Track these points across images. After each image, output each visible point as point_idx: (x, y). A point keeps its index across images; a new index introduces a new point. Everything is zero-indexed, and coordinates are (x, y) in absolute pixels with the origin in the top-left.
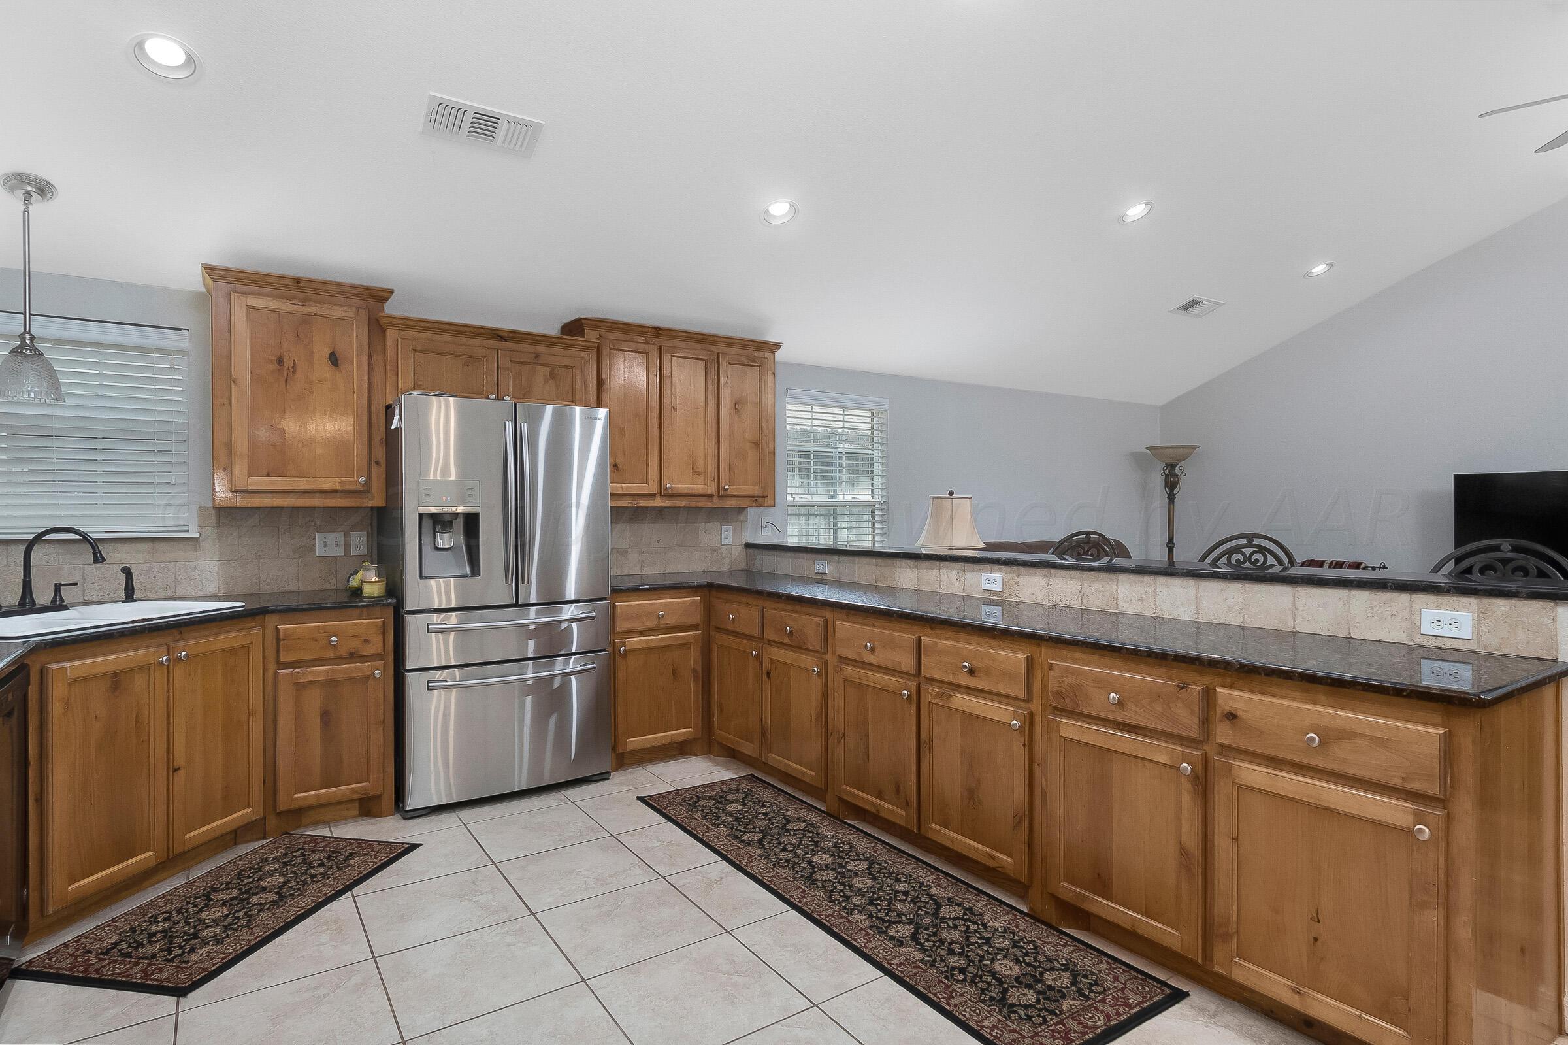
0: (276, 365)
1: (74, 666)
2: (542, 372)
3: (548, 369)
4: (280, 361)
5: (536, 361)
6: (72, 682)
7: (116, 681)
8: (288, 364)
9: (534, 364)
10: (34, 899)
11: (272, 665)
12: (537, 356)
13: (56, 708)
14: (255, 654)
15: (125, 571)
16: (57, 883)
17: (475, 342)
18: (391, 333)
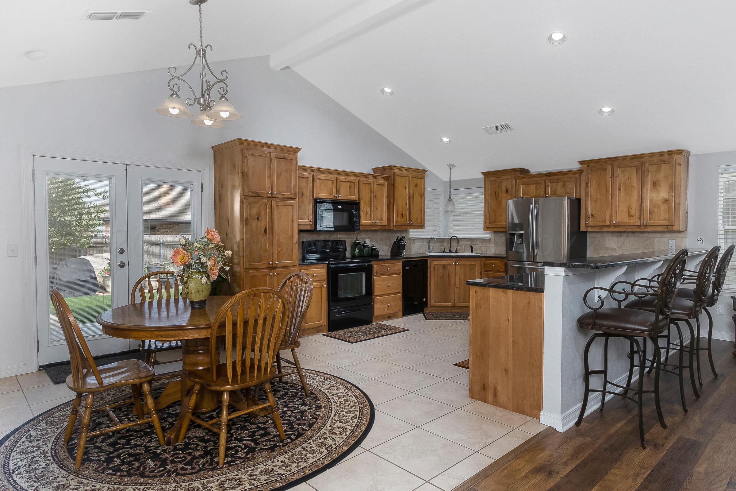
1: (436, 262)
2: (560, 185)
3: (562, 183)
4: (495, 193)
5: (558, 181)
6: (435, 265)
7: (444, 266)
8: (497, 194)
9: (557, 183)
10: (429, 302)
11: (483, 271)
12: (558, 179)
13: (432, 269)
14: (478, 267)
15: (471, 246)
16: (432, 301)
17: (540, 179)
18: (518, 181)
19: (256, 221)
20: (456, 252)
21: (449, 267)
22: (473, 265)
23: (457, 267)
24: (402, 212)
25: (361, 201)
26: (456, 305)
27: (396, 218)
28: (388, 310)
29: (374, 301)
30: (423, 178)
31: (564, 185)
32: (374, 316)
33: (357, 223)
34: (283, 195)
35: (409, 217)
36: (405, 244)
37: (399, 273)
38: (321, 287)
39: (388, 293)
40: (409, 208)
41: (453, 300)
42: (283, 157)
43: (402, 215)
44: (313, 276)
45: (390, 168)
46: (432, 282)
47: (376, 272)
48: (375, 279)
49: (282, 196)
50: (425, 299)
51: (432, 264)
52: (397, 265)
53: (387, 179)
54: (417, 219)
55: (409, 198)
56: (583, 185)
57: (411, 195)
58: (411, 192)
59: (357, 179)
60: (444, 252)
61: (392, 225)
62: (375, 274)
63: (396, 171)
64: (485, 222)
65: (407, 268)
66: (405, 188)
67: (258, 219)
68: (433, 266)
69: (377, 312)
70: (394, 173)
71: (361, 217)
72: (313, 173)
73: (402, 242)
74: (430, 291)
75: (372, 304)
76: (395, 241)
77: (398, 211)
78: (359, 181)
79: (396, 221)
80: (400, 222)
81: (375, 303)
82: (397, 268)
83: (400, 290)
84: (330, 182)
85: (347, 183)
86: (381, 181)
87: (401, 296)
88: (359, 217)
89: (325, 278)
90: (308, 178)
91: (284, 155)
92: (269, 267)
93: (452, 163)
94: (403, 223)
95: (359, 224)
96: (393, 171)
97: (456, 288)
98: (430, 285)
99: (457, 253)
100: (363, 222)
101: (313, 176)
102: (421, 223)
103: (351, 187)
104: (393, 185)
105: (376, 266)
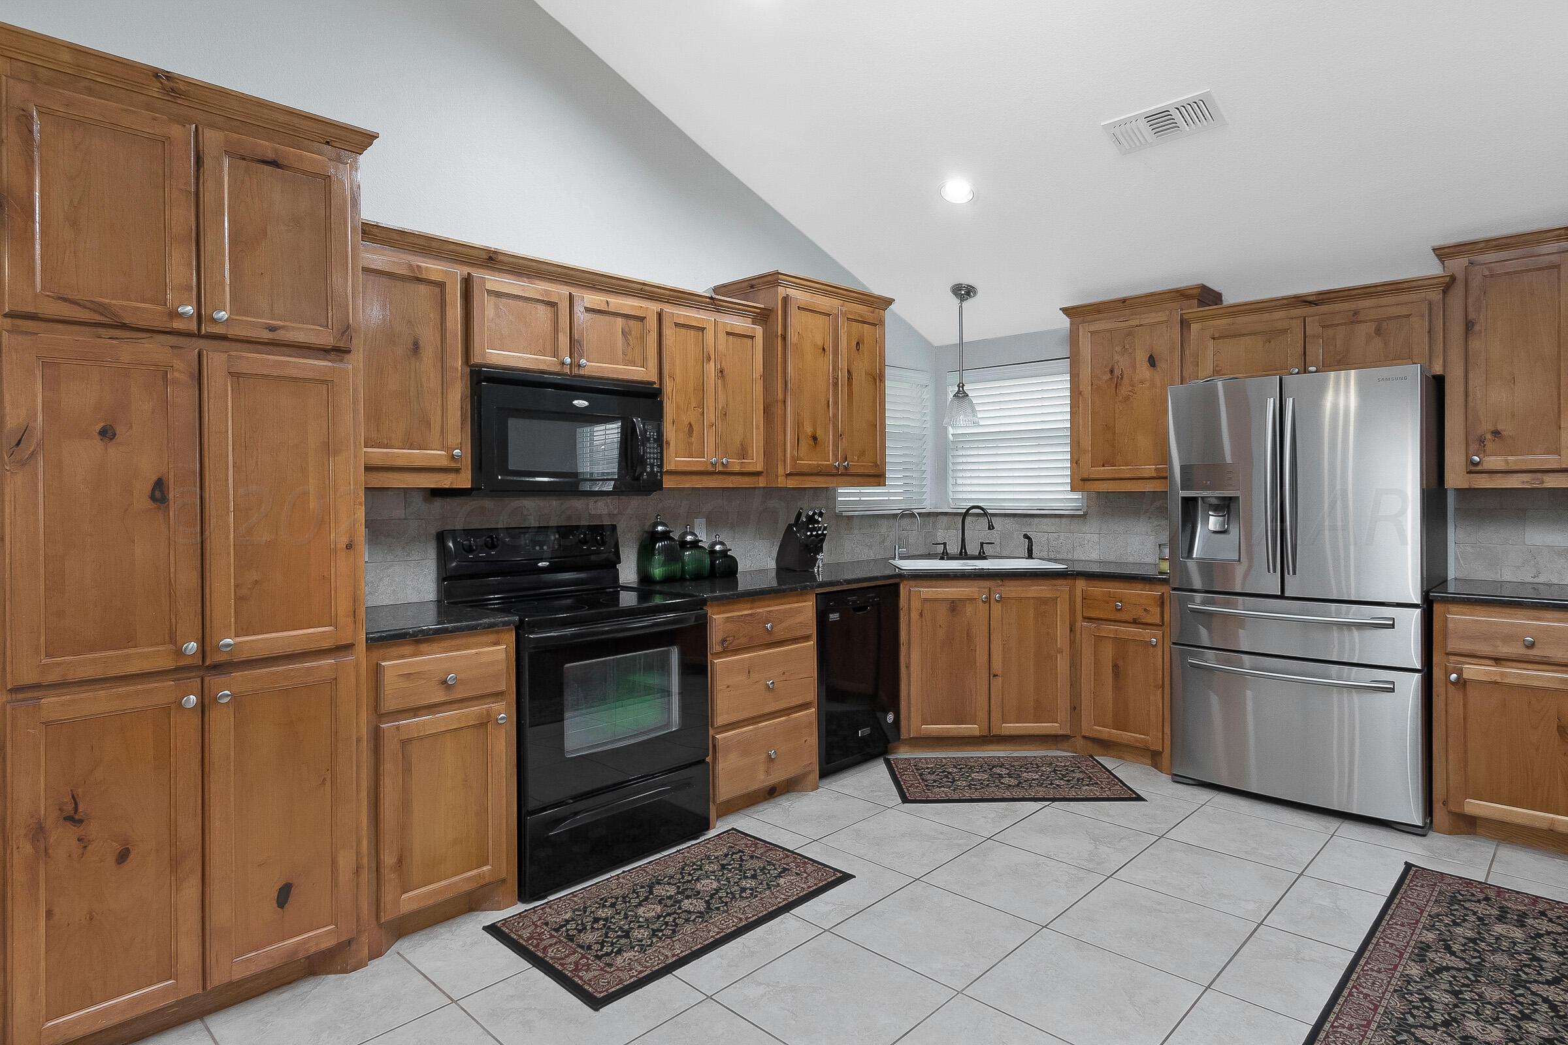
0: (1109, 375)
1: (928, 591)
2: (1364, 330)
3: (1372, 326)
4: (1112, 372)
5: (1355, 318)
6: (924, 601)
7: (954, 606)
8: (1117, 372)
9: (1352, 322)
10: (903, 723)
11: (1079, 618)
12: (1356, 313)
13: (914, 615)
14: (1062, 607)
15: (1026, 536)
16: (915, 719)
17: (1281, 314)
18: (1195, 327)
19: (97, 444)
20: (982, 556)
21: (969, 609)
22: (1042, 601)
23: (996, 609)
24: (815, 431)
25: (668, 387)
26: (995, 732)
27: (792, 448)
28: (767, 772)
29: (714, 746)
30: (879, 323)
31: (1378, 332)
32: (714, 802)
33: (652, 466)
34: (272, 329)
35: (836, 446)
36: (823, 534)
37: (807, 638)
38: (484, 724)
39: (767, 711)
40: (835, 416)
41: (982, 715)
42: (271, 156)
43: (815, 438)
44: (444, 682)
45: (772, 280)
46: (915, 656)
47: (724, 641)
48: (718, 668)
49: (266, 335)
50: (890, 718)
51: (912, 598)
52: (798, 611)
53: (763, 317)
54: (862, 454)
55: (836, 384)
56: (1457, 329)
57: (842, 376)
58: (843, 364)
59: (654, 307)
60: (944, 556)
61: (781, 471)
62: (717, 648)
63: (793, 293)
64: (1075, 461)
65: (834, 617)
66: (824, 349)
67: (107, 433)
68: (916, 604)
69: (725, 789)
70: (786, 300)
71: (668, 443)
72: (466, 270)
73: (814, 529)
74: (909, 685)
75: (708, 759)
76: (790, 526)
77: (799, 425)
78: (660, 315)
79: (795, 459)
80: (809, 461)
81: (720, 755)
82: (800, 618)
83: (810, 692)
84: (541, 308)
85: (612, 319)
86: (740, 324)
87: (814, 718)
88: (660, 440)
89: (507, 683)
90: (441, 285)
91: (276, 150)
92: (178, 670)
93: (966, 281)
94: (819, 466)
95: (661, 466)
96: (782, 291)
97: (992, 675)
98: (908, 667)
99: (985, 558)
100: (675, 459)
101: (467, 282)
102: (876, 465)
103: (630, 334)
104: (784, 338)
105: (720, 620)
